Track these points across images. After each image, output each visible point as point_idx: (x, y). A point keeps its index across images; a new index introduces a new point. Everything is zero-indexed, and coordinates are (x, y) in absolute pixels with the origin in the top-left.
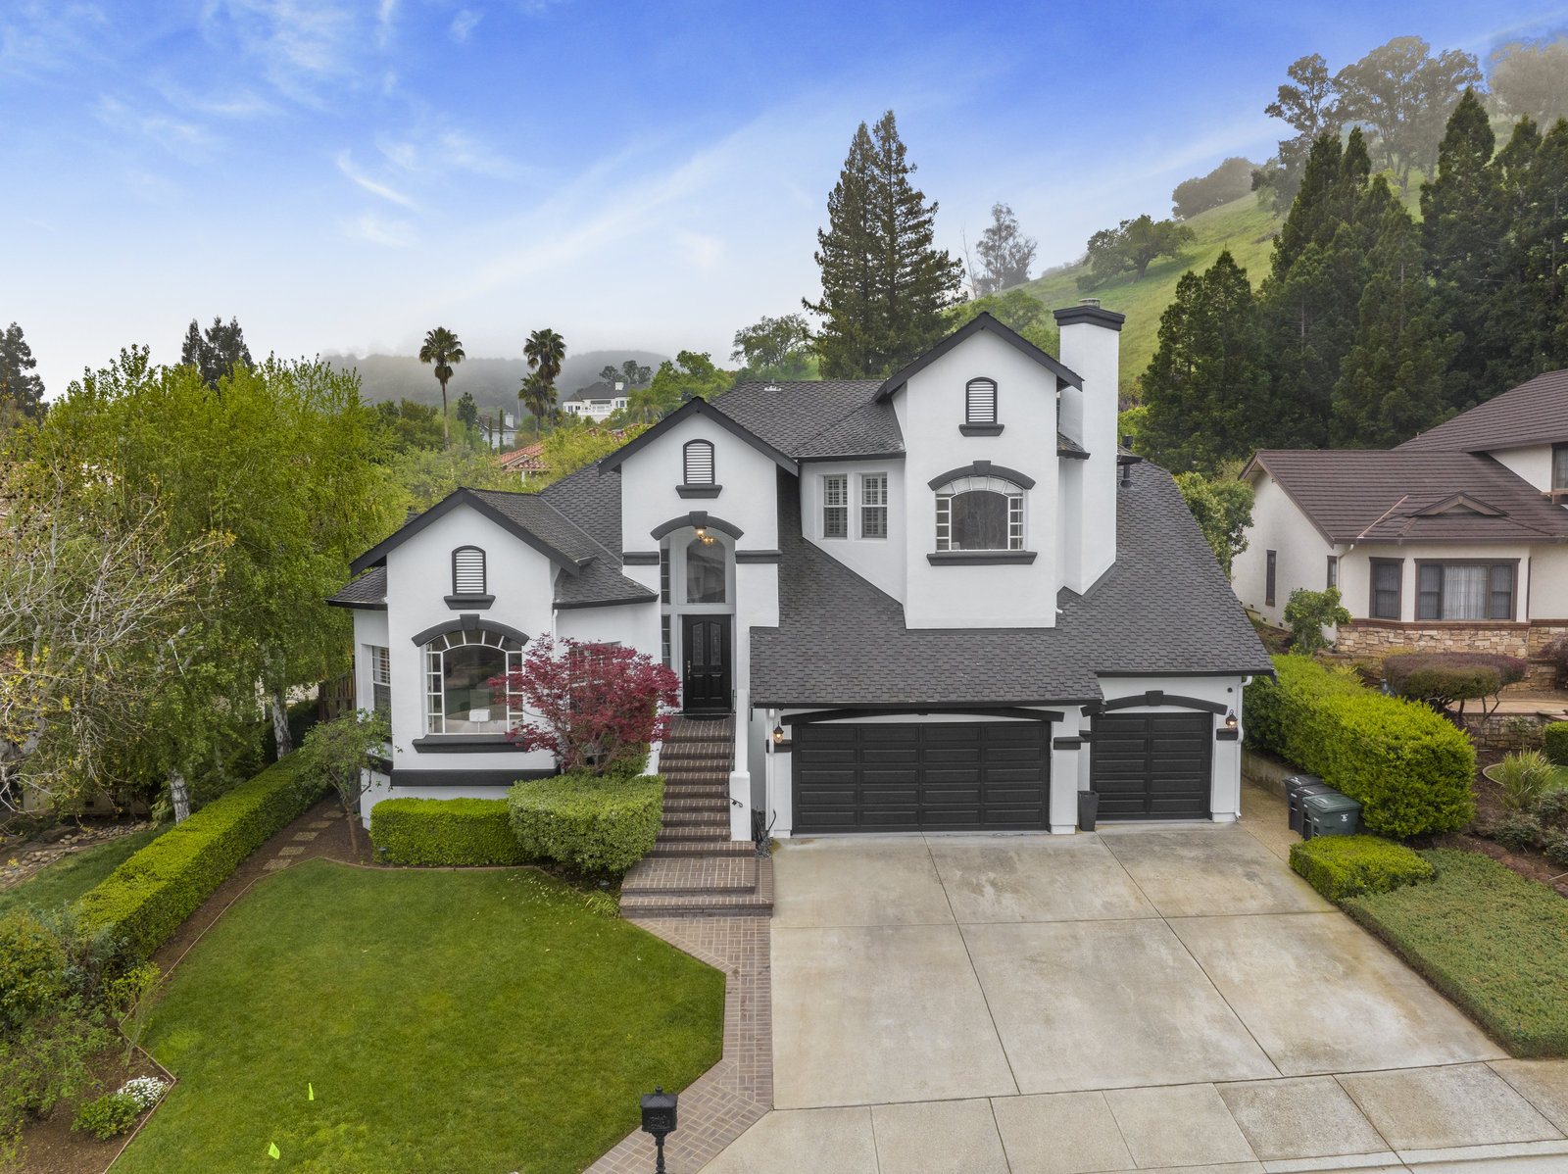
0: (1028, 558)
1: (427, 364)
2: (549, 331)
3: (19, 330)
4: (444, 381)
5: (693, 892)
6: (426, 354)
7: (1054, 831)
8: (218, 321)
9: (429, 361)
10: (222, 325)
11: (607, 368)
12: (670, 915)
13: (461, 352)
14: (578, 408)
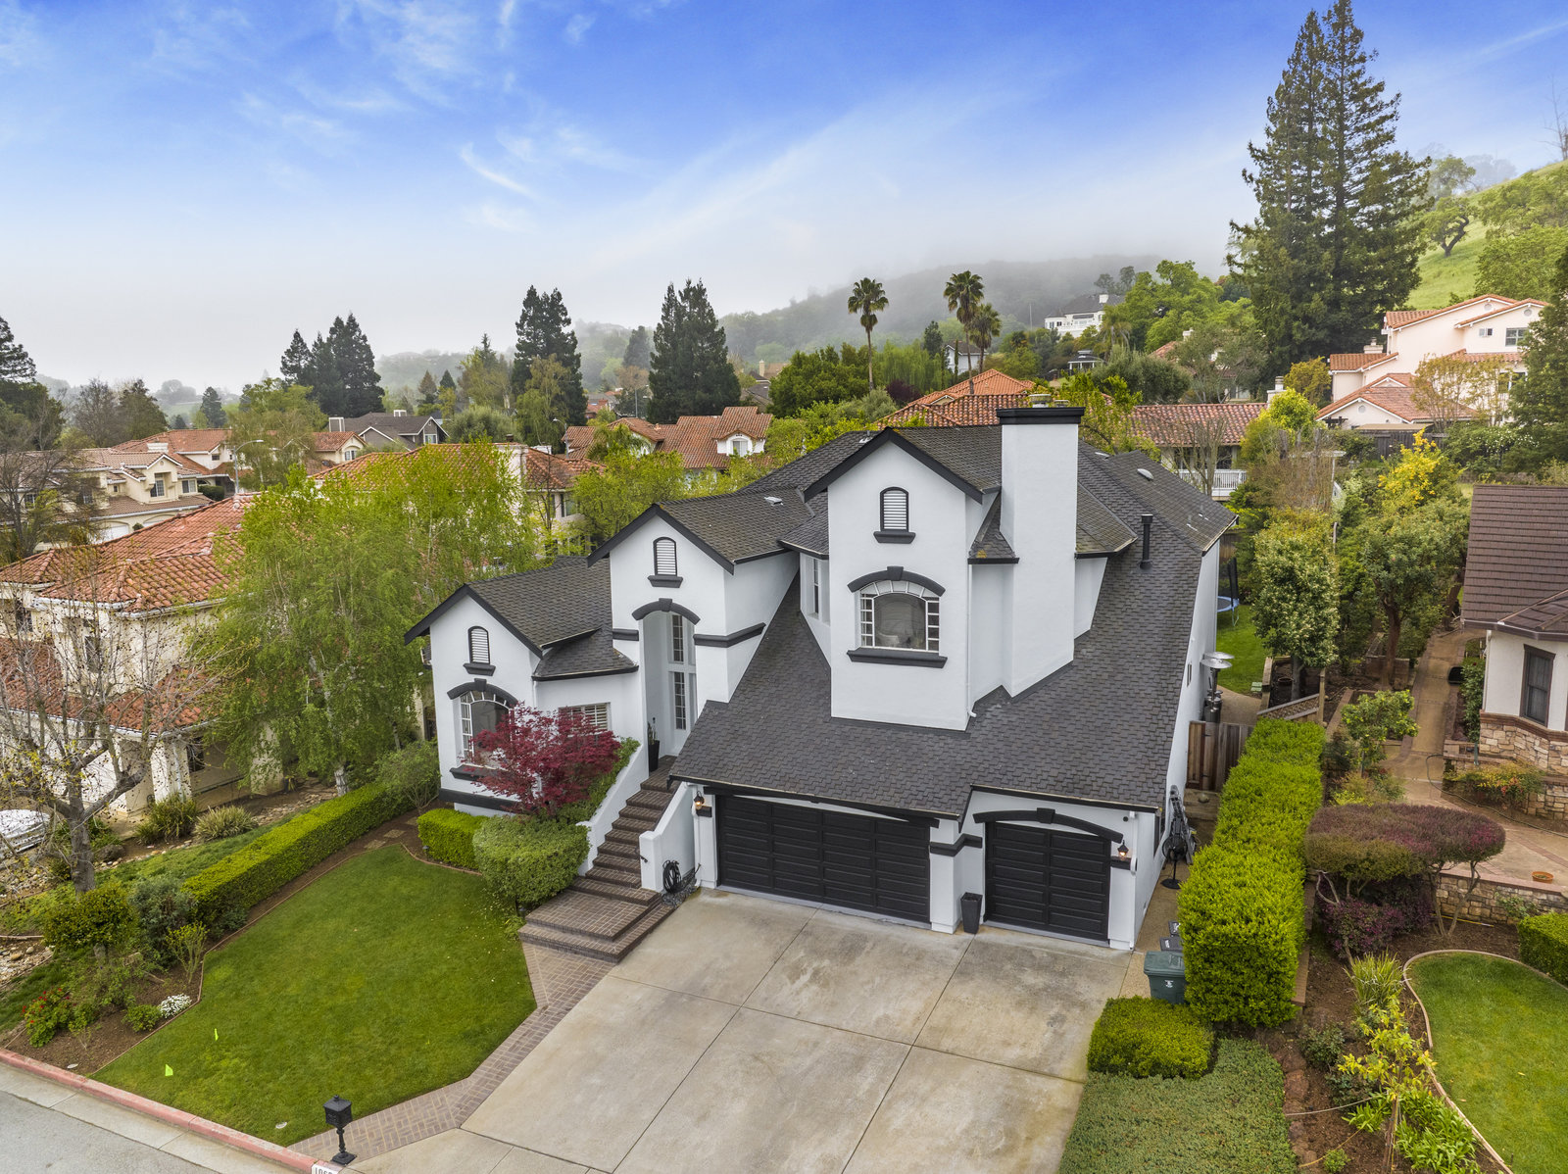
0: (939, 663)
1: (853, 314)
2: (968, 273)
3: (559, 294)
4: (869, 329)
5: (572, 931)
6: (853, 304)
7: (934, 927)
8: (689, 283)
9: (855, 310)
10: (692, 285)
11: (1102, 276)
12: (550, 946)
13: (884, 300)
14: (1059, 324)
